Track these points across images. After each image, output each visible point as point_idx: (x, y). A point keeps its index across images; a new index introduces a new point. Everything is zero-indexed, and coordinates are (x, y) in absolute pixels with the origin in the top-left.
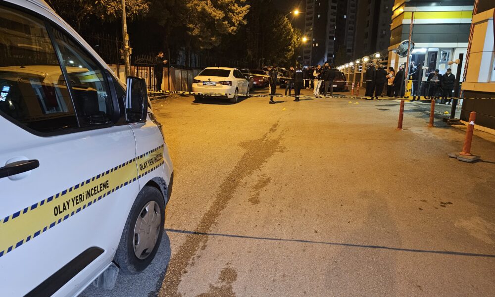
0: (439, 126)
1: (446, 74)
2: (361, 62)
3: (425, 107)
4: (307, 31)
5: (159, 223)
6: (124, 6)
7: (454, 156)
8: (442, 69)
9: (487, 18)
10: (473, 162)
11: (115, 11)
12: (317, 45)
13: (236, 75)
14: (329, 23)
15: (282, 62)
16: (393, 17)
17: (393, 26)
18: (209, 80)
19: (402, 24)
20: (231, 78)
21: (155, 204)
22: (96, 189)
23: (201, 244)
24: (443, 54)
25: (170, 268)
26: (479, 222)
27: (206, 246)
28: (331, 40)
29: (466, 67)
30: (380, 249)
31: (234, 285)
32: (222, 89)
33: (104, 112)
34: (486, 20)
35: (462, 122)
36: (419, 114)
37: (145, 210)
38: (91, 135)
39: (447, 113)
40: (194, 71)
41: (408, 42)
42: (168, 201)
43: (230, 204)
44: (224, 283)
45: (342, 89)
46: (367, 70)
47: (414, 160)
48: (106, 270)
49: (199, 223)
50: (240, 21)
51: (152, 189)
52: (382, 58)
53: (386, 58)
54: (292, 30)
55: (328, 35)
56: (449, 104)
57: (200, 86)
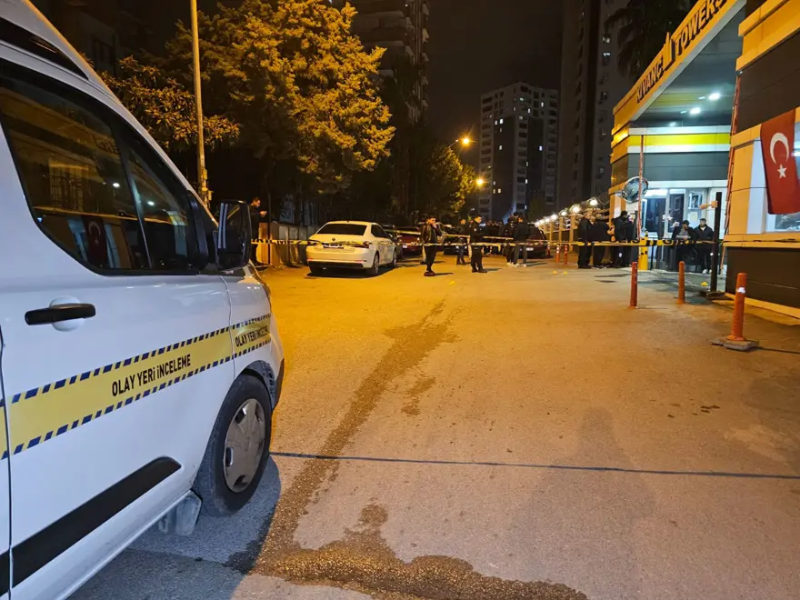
0: (693, 302)
1: (699, 227)
2: (569, 213)
3: (670, 277)
4: (483, 170)
5: (263, 436)
6: (201, 127)
7: (718, 342)
8: (693, 220)
9: (751, 139)
10: (748, 350)
11: (187, 134)
12: (499, 191)
13: (375, 232)
14: (517, 158)
15: (448, 216)
16: (613, 144)
17: (614, 156)
18: (334, 240)
19: (628, 154)
20: (368, 236)
21: (257, 406)
22: (172, 364)
23: (329, 473)
24: (693, 197)
25: (281, 508)
26: (762, 432)
27: (337, 475)
28: (522, 184)
29: (728, 213)
30: (611, 471)
31: (383, 528)
32: (355, 253)
33: (184, 256)
34: (751, 142)
35: (728, 295)
36: (663, 286)
37: (241, 412)
38: (168, 282)
39: (706, 285)
40: (309, 228)
41: (638, 180)
42: (275, 405)
43: (372, 416)
44: (367, 527)
45: (540, 254)
46: (580, 226)
47: (658, 349)
48: (180, 503)
49: (323, 444)
50: (380, 150)
51: (253, 380)
52: (600, 206)
53: (606, 205)
54: (461, 168)
55: (516, 175)
56: (708, 273)
57: (320, 250)
